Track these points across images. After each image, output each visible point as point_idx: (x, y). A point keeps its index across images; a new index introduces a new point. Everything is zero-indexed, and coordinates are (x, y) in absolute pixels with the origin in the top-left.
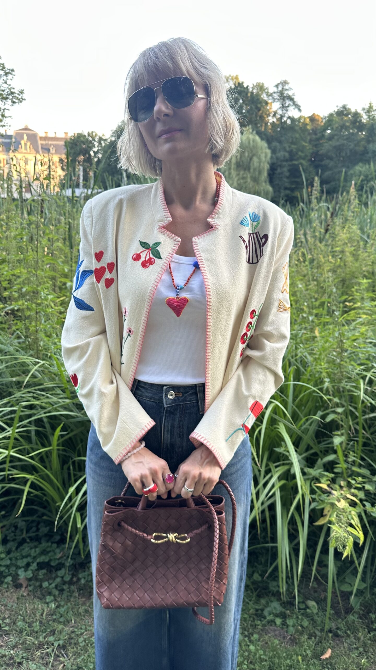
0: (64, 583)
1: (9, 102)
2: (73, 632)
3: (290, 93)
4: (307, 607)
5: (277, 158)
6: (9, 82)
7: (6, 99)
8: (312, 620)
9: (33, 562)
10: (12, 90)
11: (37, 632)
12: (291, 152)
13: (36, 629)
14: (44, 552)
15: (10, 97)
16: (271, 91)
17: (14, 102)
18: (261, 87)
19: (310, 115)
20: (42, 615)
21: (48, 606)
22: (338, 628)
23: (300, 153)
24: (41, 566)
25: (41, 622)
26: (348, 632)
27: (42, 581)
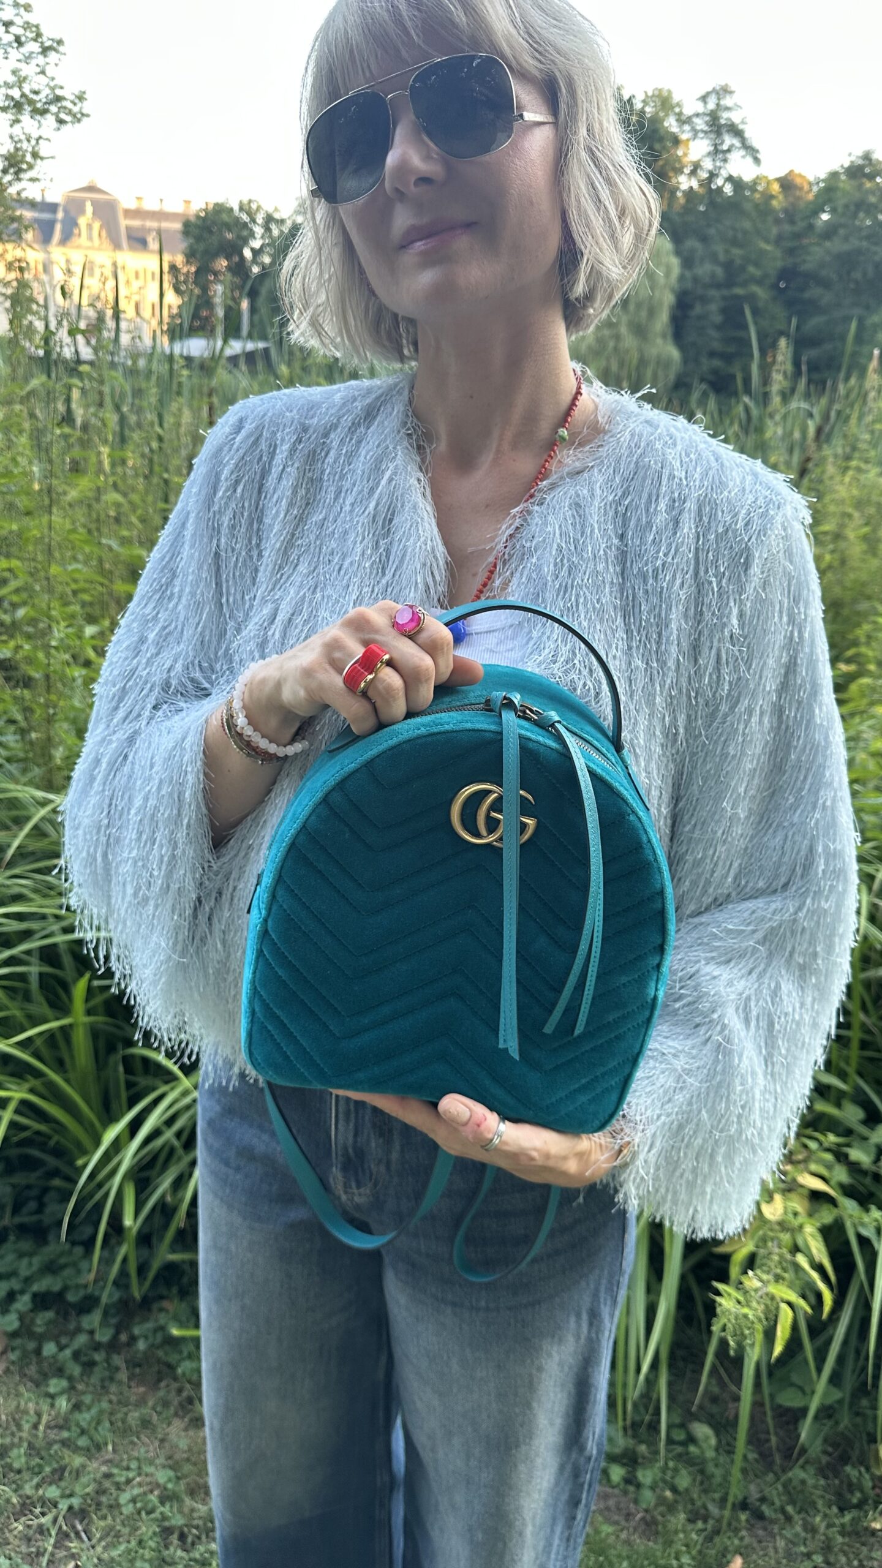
0: (97, 1347)
1: (50, 120)
2: (107, 1476)
3: (735, 117)
4: (691, 1439)
5: (696, 280)
6: (50, 71)
7: (44, 112)
8: (702, 1472)
9: (22, 1292)
10: (59, 92)
11: (19, 1472)
12: (728, 266)
13: (16, 1465)
14: (51, 1268)
15: (53, 109)
16: (688, 111)
17: (61, 122)
18: (664, 102)
19: (782, 174)
20: (35, 1426)
21: (52, 1406)
22: (763, 1500)
23: (751, 269)
24: (42, 1301)
25: (31, 1446)
26: (789, 1509)
27: (41, 1339)
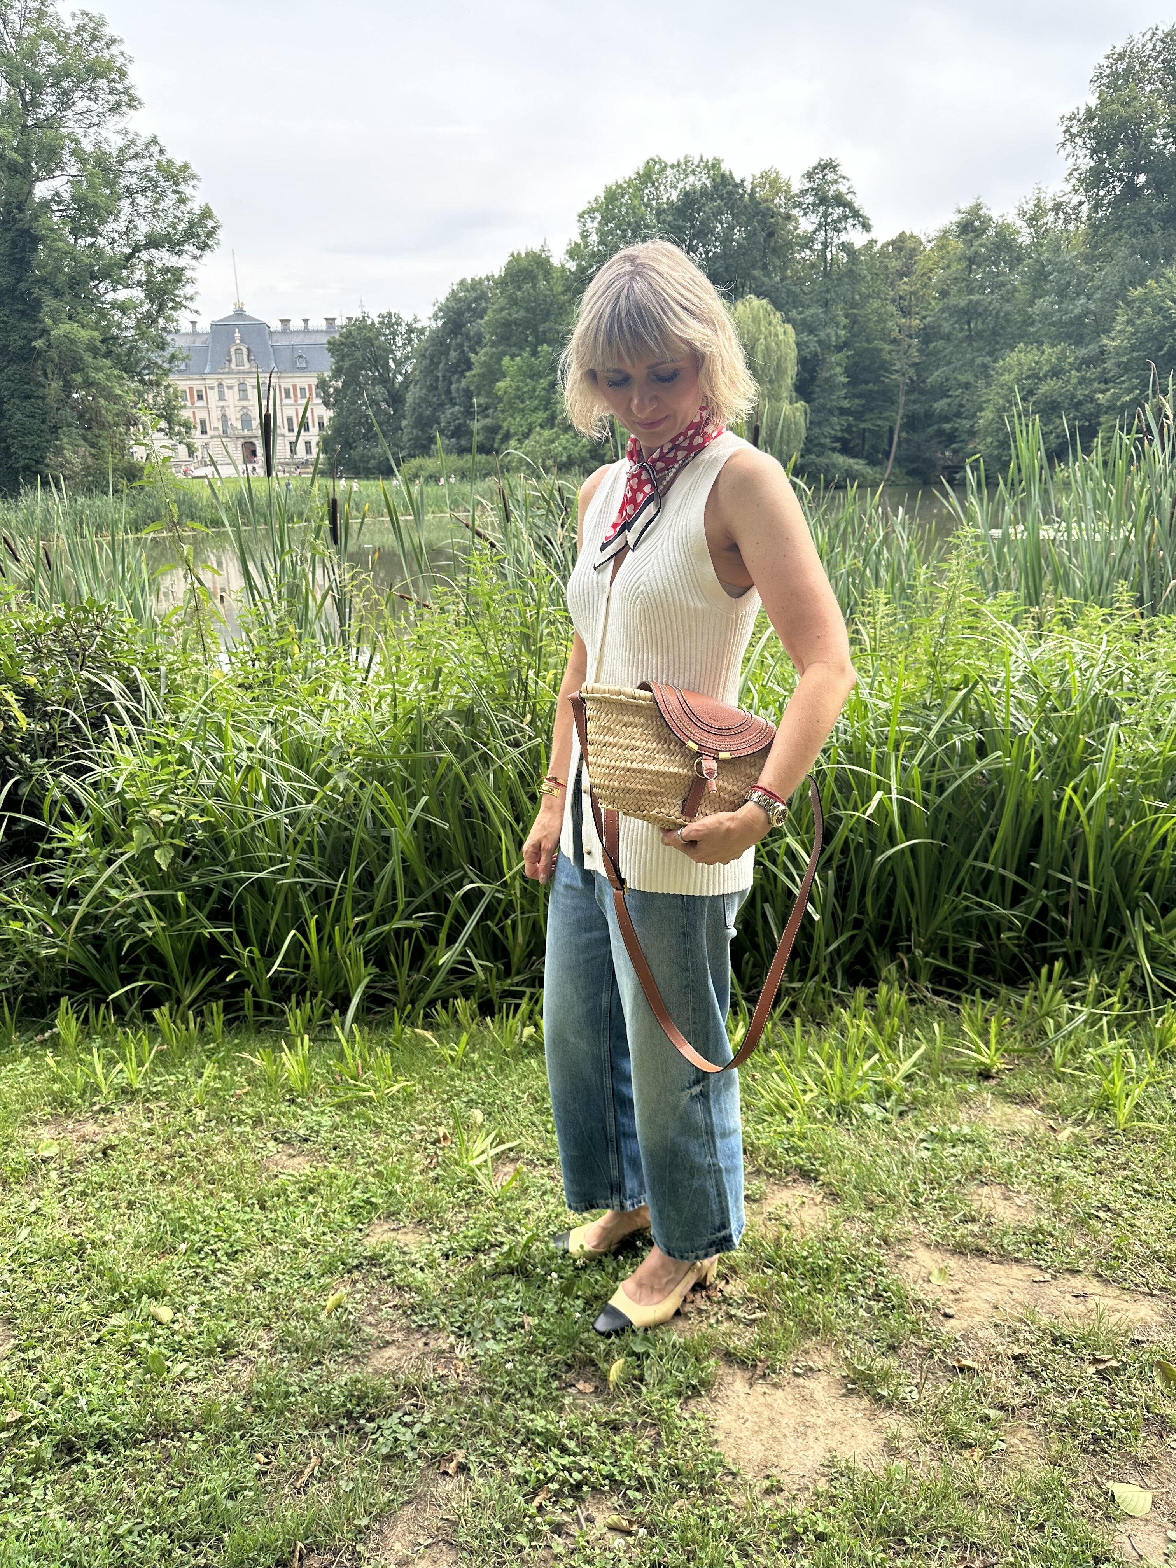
3: (842, 189)
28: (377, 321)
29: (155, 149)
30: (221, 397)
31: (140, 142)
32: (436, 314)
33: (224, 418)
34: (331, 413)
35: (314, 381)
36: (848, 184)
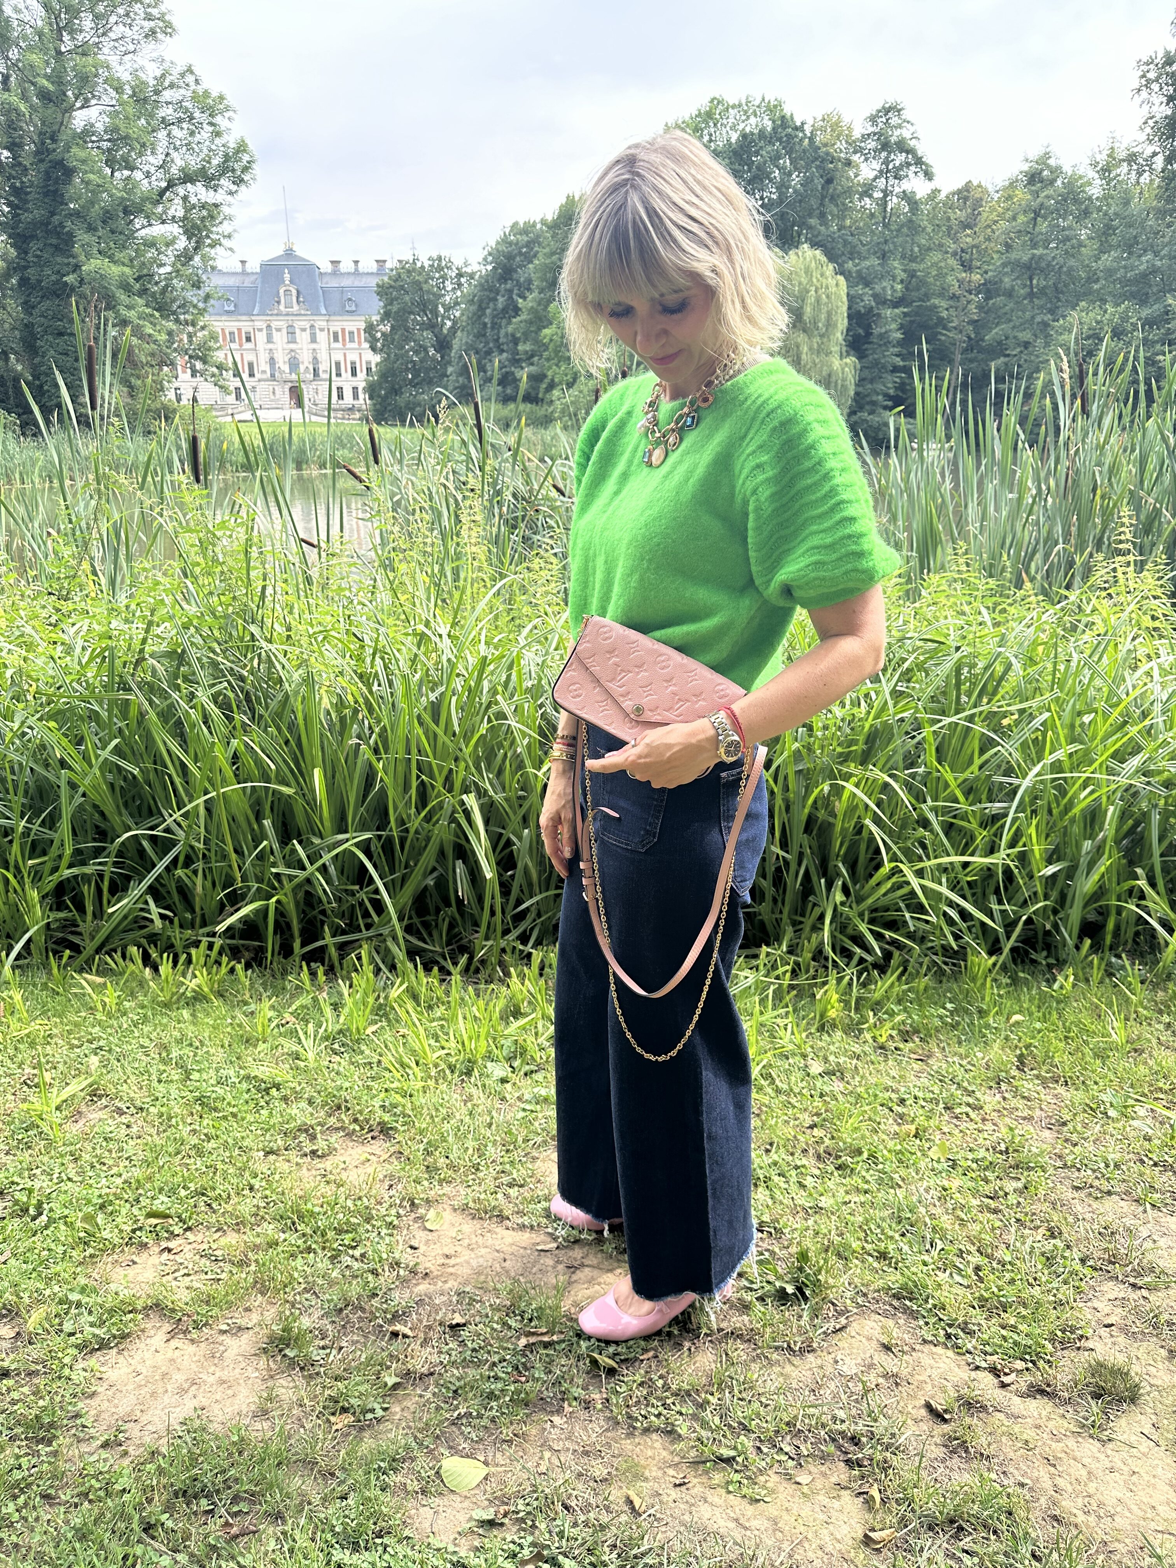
3: (906, 134)
18: (835, 126)
28: (427, 264)
29: (190, 79)
30: (270, 340)
31: (175, 72)
32: (485, 259)
33: (272, 361)
34: (377, 358)
35: (363, 325)
36: (912, 129)
